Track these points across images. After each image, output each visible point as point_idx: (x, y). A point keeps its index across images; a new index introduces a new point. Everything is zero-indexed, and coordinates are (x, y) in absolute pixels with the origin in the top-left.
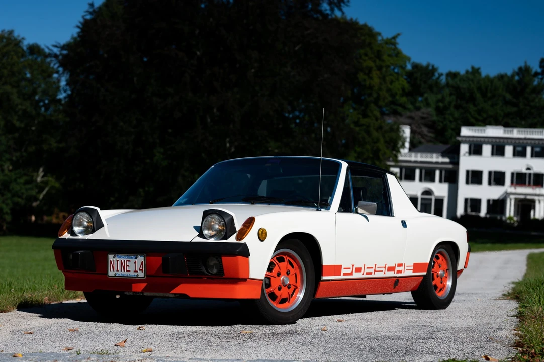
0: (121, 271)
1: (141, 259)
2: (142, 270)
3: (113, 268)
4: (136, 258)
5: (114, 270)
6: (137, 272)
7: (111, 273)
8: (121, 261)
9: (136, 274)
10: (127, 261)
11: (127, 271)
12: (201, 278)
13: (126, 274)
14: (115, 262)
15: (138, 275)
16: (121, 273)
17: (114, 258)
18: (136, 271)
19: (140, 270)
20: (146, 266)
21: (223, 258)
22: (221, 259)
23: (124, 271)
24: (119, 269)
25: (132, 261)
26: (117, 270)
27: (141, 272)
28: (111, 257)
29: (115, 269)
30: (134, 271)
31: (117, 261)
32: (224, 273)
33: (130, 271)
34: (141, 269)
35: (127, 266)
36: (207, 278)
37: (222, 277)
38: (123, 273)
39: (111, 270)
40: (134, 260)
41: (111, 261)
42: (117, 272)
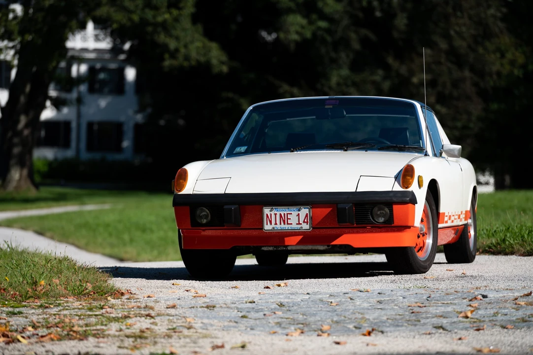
0: (281, 224)
1: (304, 211)
2: (307, 222)
3: (271, 222)
4: (299, 210)
5: (271, 224)
6: (301, 224)
7: (267, 227)
8: (281, 214)
9: (299, 226)
10: (287, 214)
11: (288, 224)
12: (365, 227)
13: (286, 227)
14: (273, 216)
15: (302, 228)
16: (280, 226)
17: (271, 211)
18: (299, 224)
19: (304, 222)
20: (311, 218)
21: (394, 206)
22: (392, 207)
23: (284, 224)
24: (278, 222)
25: (295, 213)
26: (276, 224)
27: (306, 224)
28: (267, 211)
29: (273, 222)
30: (297, 224)
31: (276, 214)
32: (393, 221)
33: (292, 224)
34: (306, 221)
35: (288, 219)
36: (372, 227)
37: (390, 225)
38: (283, 226)
39: (267, 224)
40: (297, 213)
41: (267, 215)
42: (276, 226)
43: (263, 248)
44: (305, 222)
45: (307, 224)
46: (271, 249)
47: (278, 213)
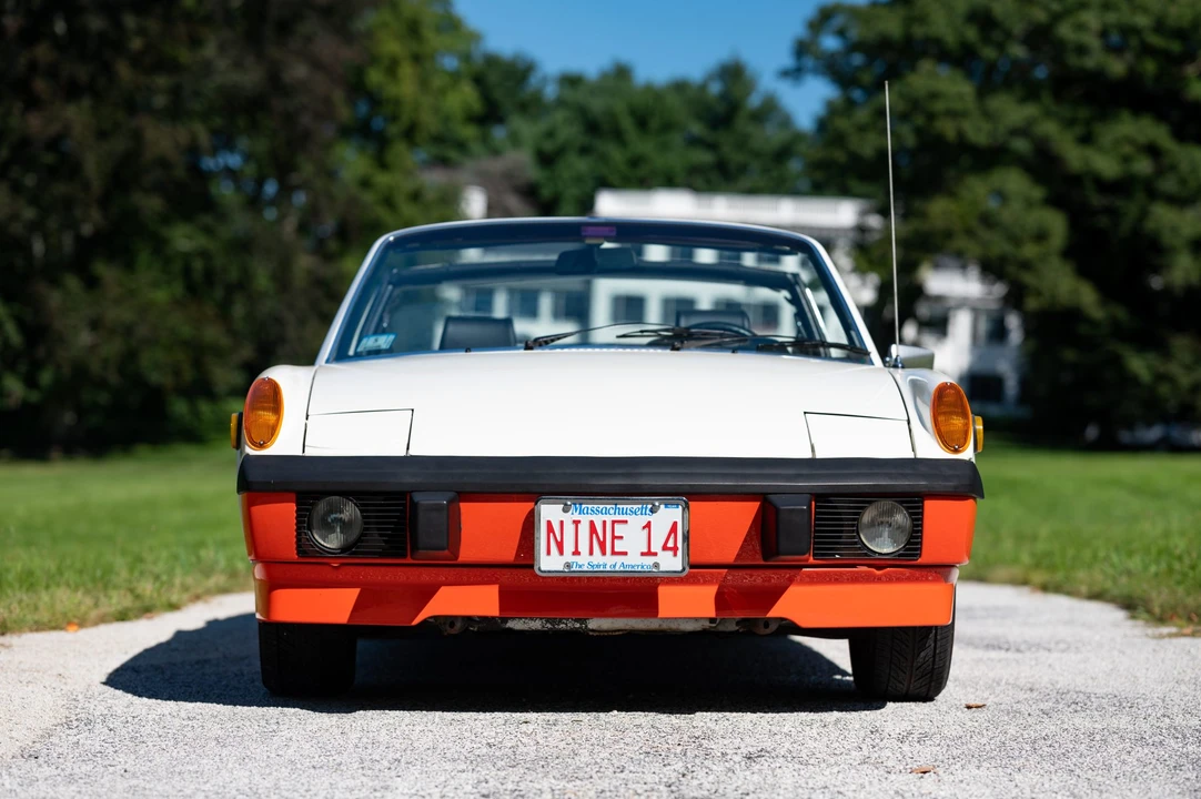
0: (591, 553)
1: (669, 516)
2: (675, 549)
3: (560, 546)
4: (651, 512)
5: (561, 552)
6: (655, 554)
8: (592, 523)
9: (650, 560)
10: (614, 522)
11: (614, 553)
12: (854, 566)
13: (609, 562)
14: (569, 529)
15: (656, 565)
16: (590, 561)
17: (562, 512)
18: (649, 553)
19: (665, 548)
20: (686, 538)
21: (927, 503)
22: (922, 508)
23: (604, 553)
24: (584, 547)
25: (637, 520)
26: (576, 553)
27: (671, 553)
28: (549, 512)
29: (569, 546)
30: (643, 554)
31: (577, 523)
32: (920, 549)
33: (625, 554)
34: (670, 544)
35: (614, 537)
36: (870, 566)
37: (912, 564)
38: (597, 558)
39: (549, 553)
40: (644, 520)
41: (549, 523)
42: (576, 558)
43: (511, 624)
44: (670, 549)
45: (675, 555)
46: (536, 625)
47: (585, 520)
